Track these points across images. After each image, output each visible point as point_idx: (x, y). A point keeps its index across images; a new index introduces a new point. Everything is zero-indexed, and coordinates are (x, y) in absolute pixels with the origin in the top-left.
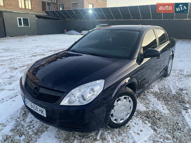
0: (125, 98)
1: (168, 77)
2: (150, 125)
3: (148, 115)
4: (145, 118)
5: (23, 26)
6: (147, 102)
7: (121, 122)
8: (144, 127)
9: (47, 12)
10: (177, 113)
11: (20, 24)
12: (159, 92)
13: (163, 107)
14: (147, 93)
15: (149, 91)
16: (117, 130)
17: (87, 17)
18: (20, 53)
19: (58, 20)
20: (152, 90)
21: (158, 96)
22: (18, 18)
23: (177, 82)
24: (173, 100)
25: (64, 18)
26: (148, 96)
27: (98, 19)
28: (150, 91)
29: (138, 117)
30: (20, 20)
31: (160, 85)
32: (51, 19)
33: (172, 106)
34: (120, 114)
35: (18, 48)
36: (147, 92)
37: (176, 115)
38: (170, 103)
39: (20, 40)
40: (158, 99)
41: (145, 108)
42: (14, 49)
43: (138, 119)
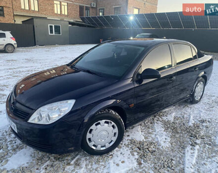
0: (106, 122)
1: (196, 105)
2: (137, 157)
3: (142, 146)
4: (136, 149)
5: (54, 34)
6: (150, 131)
7: (102, 149)
8: (129, 158)
9: (82, 19)
10: (179, 148)
11: (51, 32)
12: (172, 121)
13: (166, 139)
14: (155, 121)
15: (160, 119)
16: (96, 157)
17: (128, 25)
18: (41, 64)
19: (95, 27)
20: (165, 118)
21: (168, 126)
22: (49, 25)
23: (204, 111)
24: (183, 133)
25: (101, 25)
26: (156, 124)
27: (141, 27)
28: (162, 118)
29: (129, 147)
30: (51, 27)
31: (180, 113)
32: (86, 26)
33: (178, 139)
34: (99, 140)
35: (41, 59)
36: (157, 120)
37: (177, 150)
38: (177, 136)
39: (48, 49)
40: (166, 130)
41: (143, 137)
42: (36, 60)
43: (127, 149)
